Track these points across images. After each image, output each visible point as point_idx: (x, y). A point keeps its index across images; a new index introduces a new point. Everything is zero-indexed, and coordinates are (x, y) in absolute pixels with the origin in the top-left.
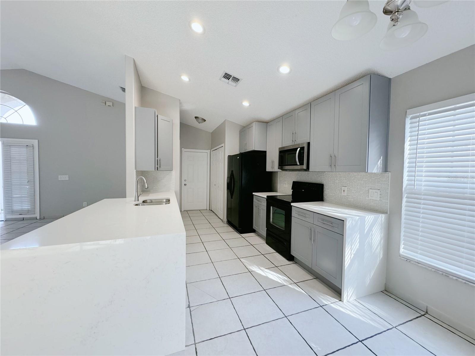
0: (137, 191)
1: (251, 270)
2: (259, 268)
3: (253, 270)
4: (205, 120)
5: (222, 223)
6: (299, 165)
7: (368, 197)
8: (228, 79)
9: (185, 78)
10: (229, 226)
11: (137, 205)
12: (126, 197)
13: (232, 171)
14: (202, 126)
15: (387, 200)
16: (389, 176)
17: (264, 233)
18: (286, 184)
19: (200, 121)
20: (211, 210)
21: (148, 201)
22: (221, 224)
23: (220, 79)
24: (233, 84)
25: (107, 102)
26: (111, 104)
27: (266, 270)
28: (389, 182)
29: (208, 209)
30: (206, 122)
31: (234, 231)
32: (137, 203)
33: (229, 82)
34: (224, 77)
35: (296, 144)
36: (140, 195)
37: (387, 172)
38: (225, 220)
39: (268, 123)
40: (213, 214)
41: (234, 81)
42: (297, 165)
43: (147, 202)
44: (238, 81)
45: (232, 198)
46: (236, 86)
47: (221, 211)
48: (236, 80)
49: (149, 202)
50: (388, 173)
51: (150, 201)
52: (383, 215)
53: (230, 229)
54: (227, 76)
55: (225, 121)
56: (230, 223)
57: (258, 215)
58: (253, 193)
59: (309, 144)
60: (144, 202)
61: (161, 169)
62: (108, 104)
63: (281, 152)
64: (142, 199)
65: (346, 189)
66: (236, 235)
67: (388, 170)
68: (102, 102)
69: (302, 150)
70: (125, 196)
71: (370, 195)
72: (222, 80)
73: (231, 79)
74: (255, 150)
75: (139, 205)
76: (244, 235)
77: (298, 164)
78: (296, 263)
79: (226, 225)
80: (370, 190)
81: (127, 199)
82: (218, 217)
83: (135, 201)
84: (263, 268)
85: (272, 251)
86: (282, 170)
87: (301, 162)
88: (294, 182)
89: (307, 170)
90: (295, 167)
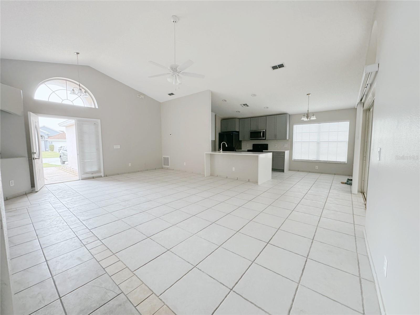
7: (284, 147)
18: (248, 146)
26: (143, 97)
35: (258, 130)
59: (266, 130)
86: (251, 139)
87: (263, 137)
88: (253, 144)
89: (265, 139)
90: (260, 138)
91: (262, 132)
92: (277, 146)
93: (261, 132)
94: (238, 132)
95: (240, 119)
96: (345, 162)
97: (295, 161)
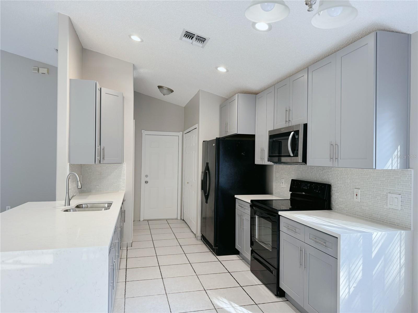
0: (67, 192)
1: (218, 306)
2: (231, 305)
3: (222, 306)
4: (172, 91)
5: (194, 239)
6: (292, 157)
7: (387, 205)
8: (192, 39)
9: (136, 38)
10: (202, 243)
11: (67, 211)
12: (55, 201)
13: (207, 164)
14: (169, 98)
15: (410, 209)
16: (411, 174)
17: (248, 255)
18: (284, 183)
19: (165, 91)
20: (183, 220)
21: (84, 206)
22: (194, 241)
23: (181, 39)
24: (199, 44)
25: (40, 69)
26: (45, 71)
27: (239, 308)
28: (411, 183)
29: (179, 218)
30: (173, 92)
31: (208, 251)
32: (67, 207)
33: (192, 42)
34: (185, 36)
35: (290, 125)
36: (73, 197)
37: (409, 168)
38: (199, 234)
39: (257, 94)
40: (185, 226)
41: (199, 41)
42: (290, 156)
43: (83, 208)
44: (205, 41)
45: (207, 203)
46: (203, 47)
47: (194, 221)
48: (202, 40)
49: (85, 208)
50: (410, 170)
51: (86, 206)
52: (403, 231)
53: (205, 248)
54: (189, 35)
55: (199, 91)
56: (204, 239)
57: (241, 227)
58: (236, 196)
59: (305, 126)
60: (78, 207)
61: (105, 162)
62: (41, 70)
63: (271, 137)
64: (74, 203)
65: (359, 192)
66: (211, 257)
67: (411, 166)
68: (34, 69)
69: (297, 135)
70: (54, 199)
71: (388, 202)
72: (182, 40)
73: (194, 39)
74: (238, 133)
75: (70, 211)
76: (221, 258)
77: (292, 155)
78: (288, 301)
79: (200, 242)
80: (388, 194)
81: (57, 202)
82: (190, 231)
83: (65, 206)
84: (236, 305)
85: (257, 281)
87: (295, 152)
88: (292, 181)
91: (292, 133)
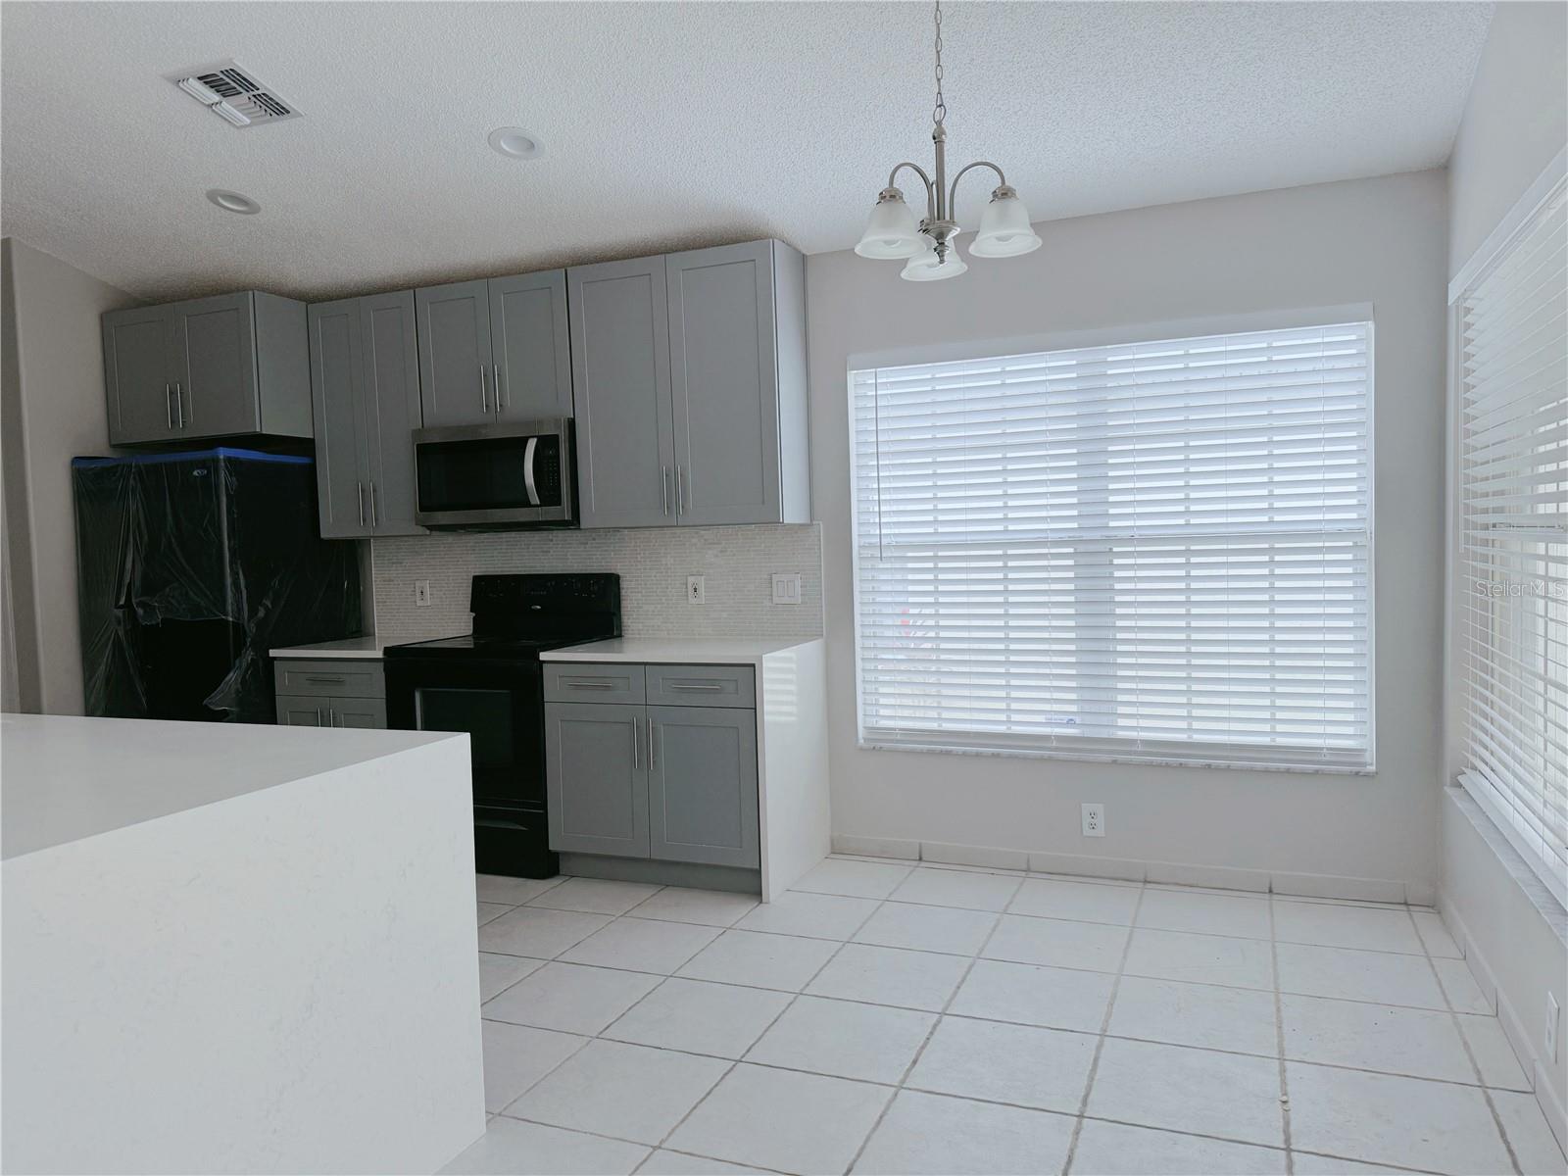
6: (537, 506)
7: (771, 600)
16: (819, 532)
18: (426, 594)
28: (820, 549)
33: (218, 104)
35: (516, 422)
37: (814, 520)
39: (311, 302)
50: (816, 524)
54: (231, 83)
58: (271, 652)
59: (572, 424)
63: (426, 450)
65: (701, 582)
69: (548, 447)
71: (774, 594)
72: (182, 84)
77: (535, 499)
78: (572, 876)
80: (774, 576)
86: (431, 528)
87: (549, 493)
88: (478, 581)
89: (574, 522)
90: (521, 515)
91: (532, 445)
92: (702, 590)
93: (524, 441)
94: (306, 446)
95: (310, 299)
96: (1360, 751)
97: (888, 747)
